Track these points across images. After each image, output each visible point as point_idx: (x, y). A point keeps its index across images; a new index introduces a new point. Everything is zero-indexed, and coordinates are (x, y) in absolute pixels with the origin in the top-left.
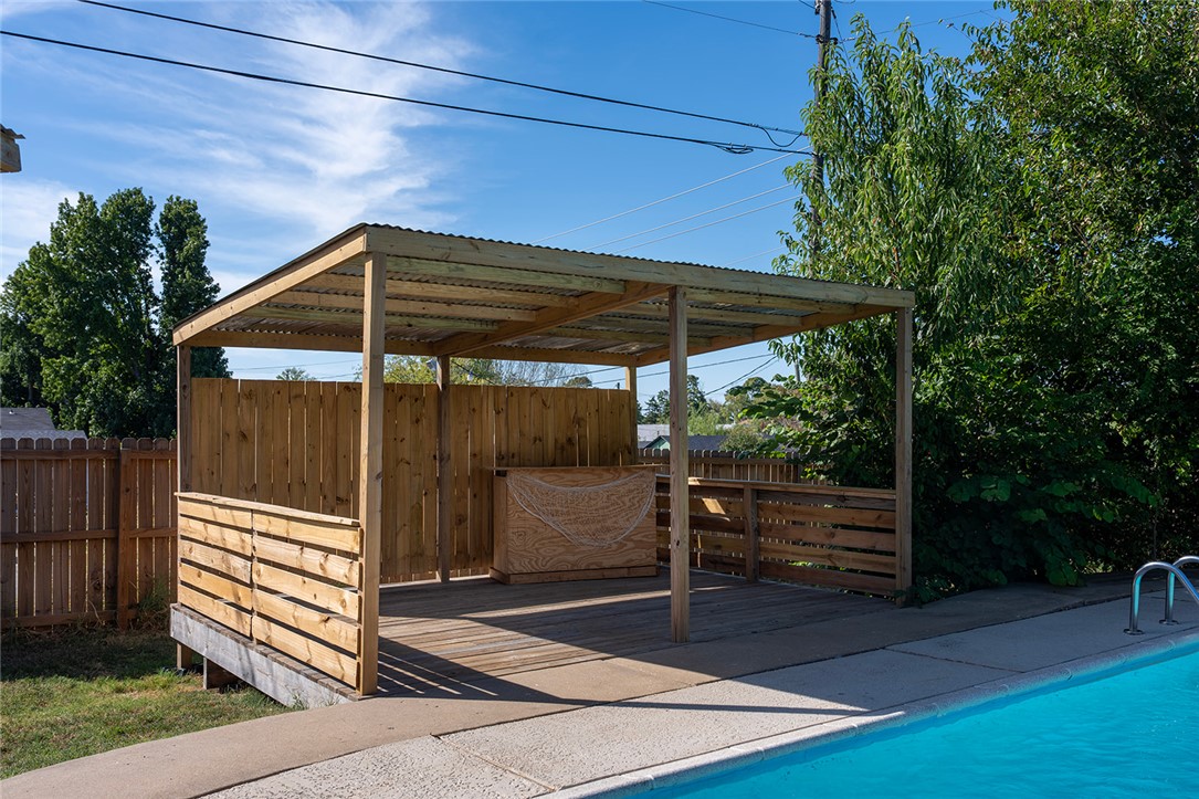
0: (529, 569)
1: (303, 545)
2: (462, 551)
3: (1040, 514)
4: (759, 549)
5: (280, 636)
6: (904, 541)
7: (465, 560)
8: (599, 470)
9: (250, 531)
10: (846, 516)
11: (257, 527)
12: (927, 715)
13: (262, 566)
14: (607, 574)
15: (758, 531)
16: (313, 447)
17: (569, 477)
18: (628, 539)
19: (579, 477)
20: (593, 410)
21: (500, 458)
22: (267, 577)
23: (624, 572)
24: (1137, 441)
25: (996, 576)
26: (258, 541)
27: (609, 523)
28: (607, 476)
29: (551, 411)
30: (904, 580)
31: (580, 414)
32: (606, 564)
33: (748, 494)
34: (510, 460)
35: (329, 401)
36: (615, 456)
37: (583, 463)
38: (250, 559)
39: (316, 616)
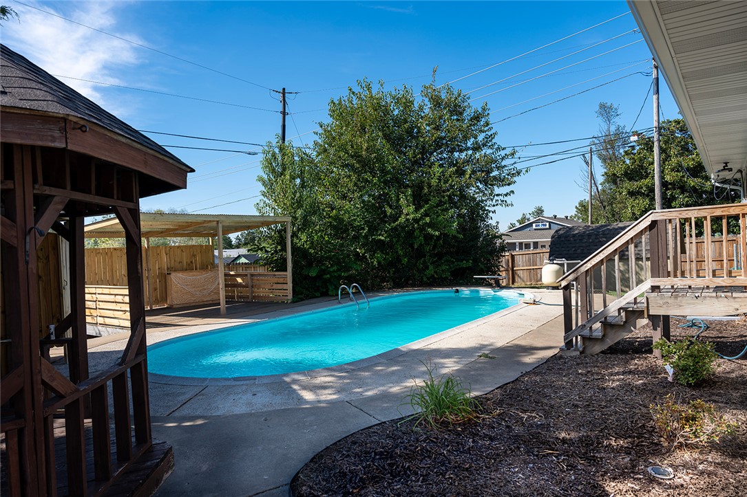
0: (179, 303)
1: (116, 295)
2: (156, 299)
3: (328, 276)
4: (253, 292)
5: (108, 321)
6: (290, 286)
7: (157, 302)
8: (201, 271)
9: (95, 294)
10: (276, 280)
11: (97, 292)
12: (274, 319)
13: (100, 303)
14: (206, 303)
15: (252, 287)
16: (105, 268)
17: (191, 274)
18: (212, 292)
19: (195, 273)
20: (199, 251)
21: (168, 269)
22: (102, 305)
23: (211, 302)
24: (363, 254)
25: (318, 294)
26: (98, 296)
27: (205, 287)
28: (204, 273)
29: (184, 253)
30: (290, 296)
31: (195, 253)
32: (205, 300)
33: (249, 276)
34: (171, 269)
35: (109, 254)
36: (207, 266)
37: (196, 269)
38: (95, 301)
39: (122, 313)
